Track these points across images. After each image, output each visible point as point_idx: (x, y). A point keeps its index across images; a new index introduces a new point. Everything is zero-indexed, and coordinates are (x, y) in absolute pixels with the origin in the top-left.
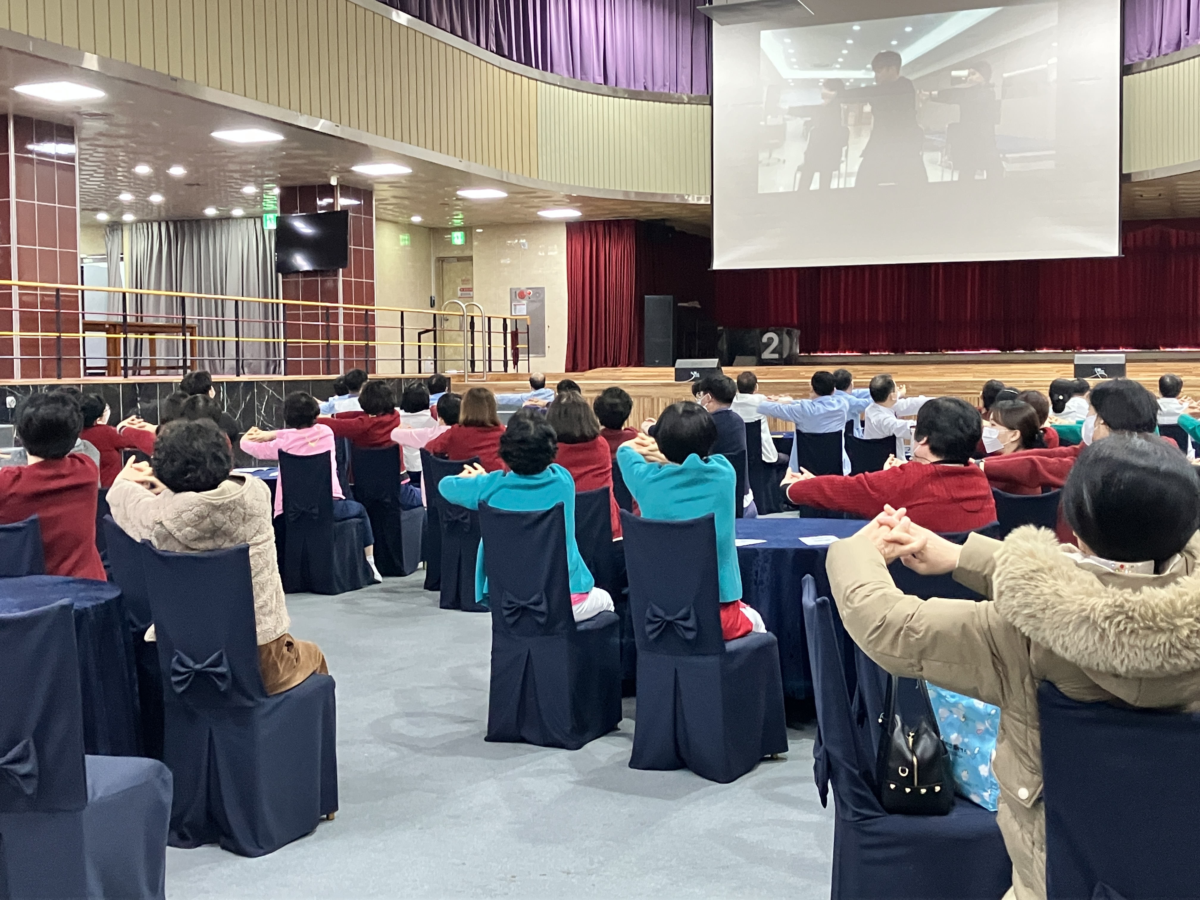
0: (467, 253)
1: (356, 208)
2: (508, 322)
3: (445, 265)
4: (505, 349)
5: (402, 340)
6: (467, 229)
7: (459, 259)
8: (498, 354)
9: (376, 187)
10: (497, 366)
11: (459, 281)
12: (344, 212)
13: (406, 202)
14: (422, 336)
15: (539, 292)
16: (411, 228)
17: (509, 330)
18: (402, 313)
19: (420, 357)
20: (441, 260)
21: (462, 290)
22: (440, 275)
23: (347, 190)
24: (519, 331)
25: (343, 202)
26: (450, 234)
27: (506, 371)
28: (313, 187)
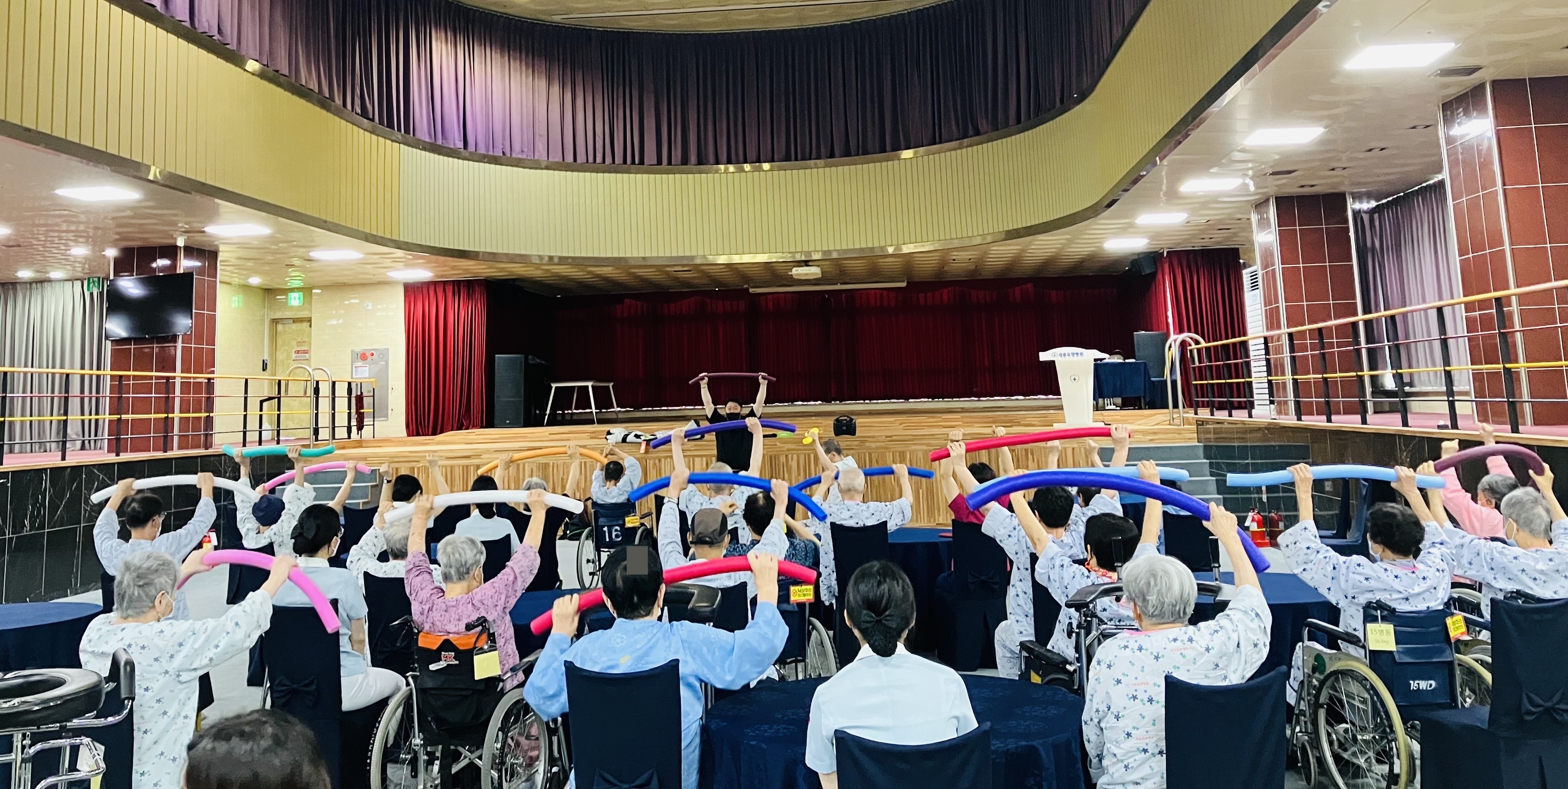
0: (304, 314)
1: (201, 271)
2: (353, 386)
3: (280, 327)
4: (349, 414)
5: (245, 410)
6: (307, 290)
7: (295, 320)
8: (342, 419)
9: (222, 248)
10: (341, 433)
11: (294, 343)
12: (188, 276)
13: (250, 264)
14: (265, 404)
15: (384, 354)
16: (246, 288)
17: (354, 395)
18: (246, 380)
19: (261, 427)
20: (275, 321)
21: (298, 352)
22: (274, 336)
23: (191, 251)
24: (364, 394)
25: (185, 264)
26: (287, 295)
27: (349, 437)
28: (155, 248)
